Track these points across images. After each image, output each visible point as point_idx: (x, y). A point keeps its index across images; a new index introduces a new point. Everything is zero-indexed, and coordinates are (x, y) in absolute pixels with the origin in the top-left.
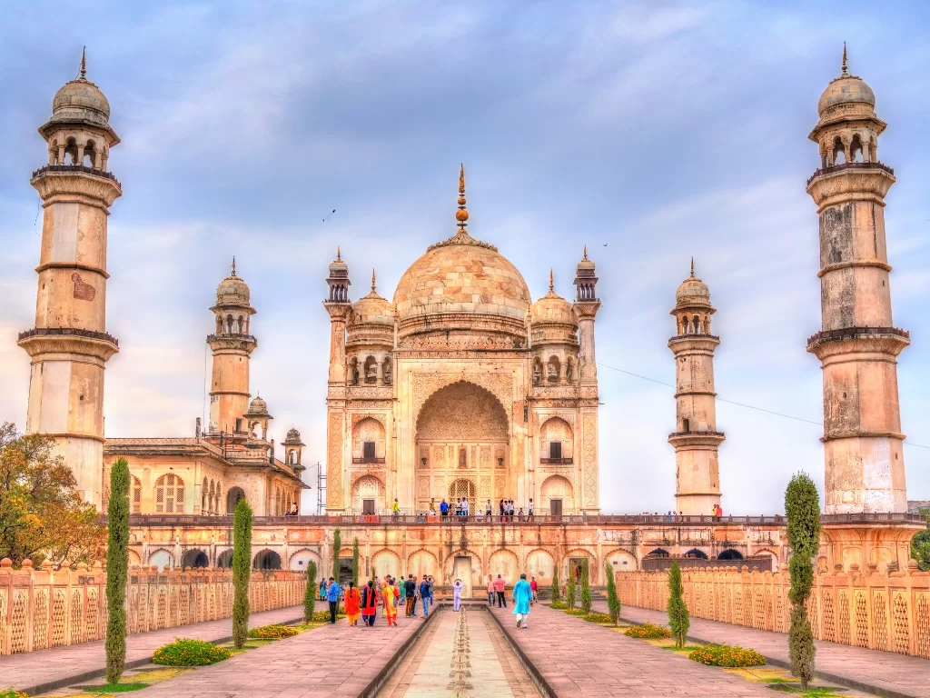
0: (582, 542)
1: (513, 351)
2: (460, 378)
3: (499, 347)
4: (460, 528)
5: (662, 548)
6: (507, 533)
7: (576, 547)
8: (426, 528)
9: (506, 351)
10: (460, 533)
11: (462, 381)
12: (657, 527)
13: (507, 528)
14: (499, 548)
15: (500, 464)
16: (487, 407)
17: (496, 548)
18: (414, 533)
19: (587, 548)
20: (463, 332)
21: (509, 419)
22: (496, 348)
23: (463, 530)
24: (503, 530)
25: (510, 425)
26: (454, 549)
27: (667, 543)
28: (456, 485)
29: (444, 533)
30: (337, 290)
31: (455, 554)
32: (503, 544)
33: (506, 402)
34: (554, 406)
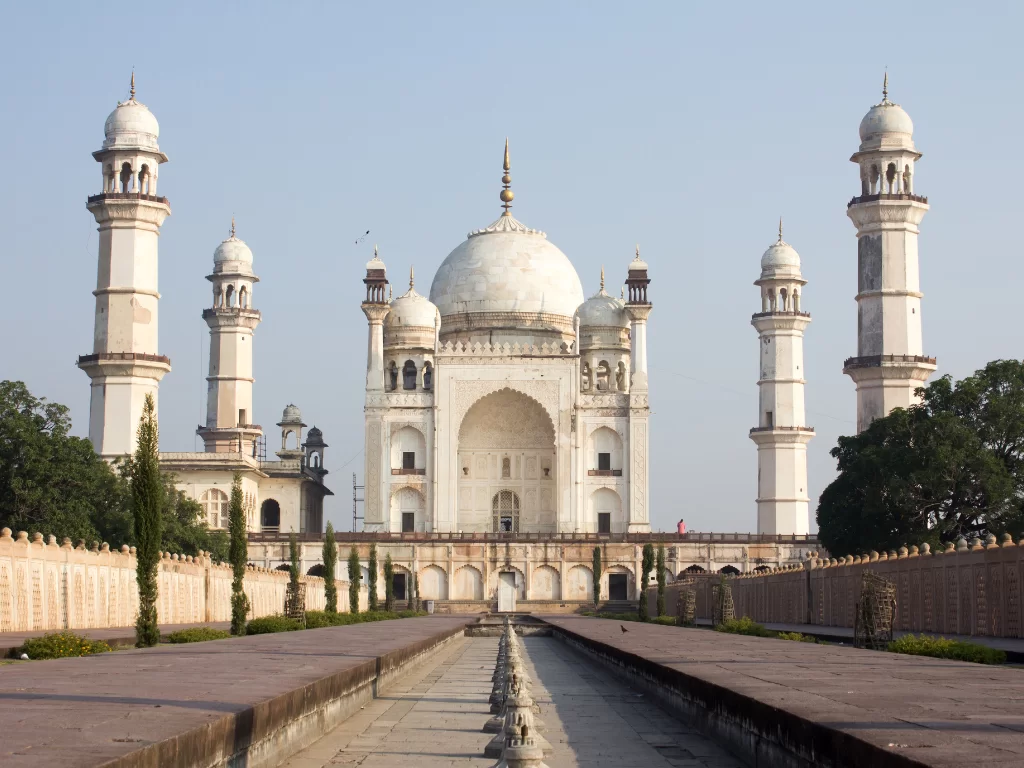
0: (621, 558)
1: (560, 357)
2: (504, 387)
3: (546, 352)
4: (504, 545)
5: (697, 564)
6: (549, 550)
7: (616, 564)
8: (472, 545)
9: (553, 357)
10: (504, 549)
11: (507, 389)
12: (693, 545)
13: (549, 545)
14: (542, 564)
15: (547, 474)
16: (532, 414)
17: (539, 564)
18: (460, 549)
19: (626, 564)
20: (507, 332)
21: (555, 428)
22: (543, 354)
23: (507, 547)
24: (546, 547)
25: (556, 435)
26: (498, 565)
27: (703, 559)
28: (500, 497)
29: (488, 550)
30: (374, 290)
31: (500, 570)
32: (546, 560)
33: (552, 411)
34: (603, 415)
